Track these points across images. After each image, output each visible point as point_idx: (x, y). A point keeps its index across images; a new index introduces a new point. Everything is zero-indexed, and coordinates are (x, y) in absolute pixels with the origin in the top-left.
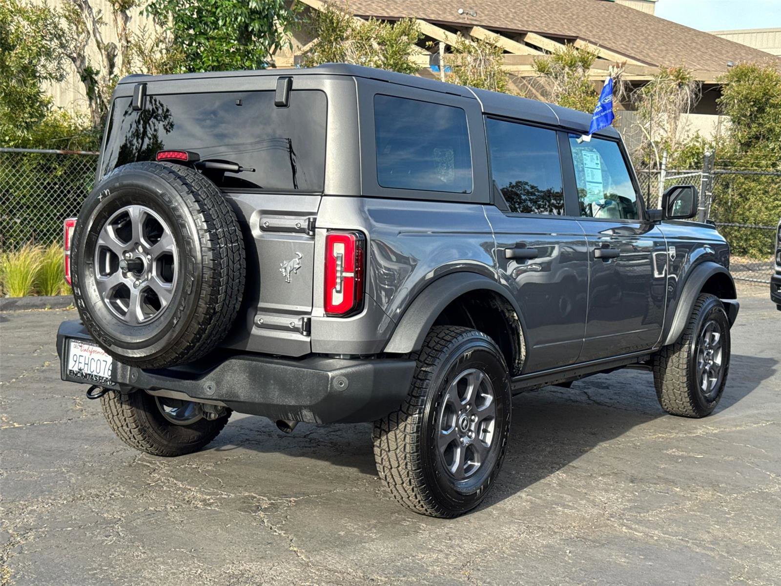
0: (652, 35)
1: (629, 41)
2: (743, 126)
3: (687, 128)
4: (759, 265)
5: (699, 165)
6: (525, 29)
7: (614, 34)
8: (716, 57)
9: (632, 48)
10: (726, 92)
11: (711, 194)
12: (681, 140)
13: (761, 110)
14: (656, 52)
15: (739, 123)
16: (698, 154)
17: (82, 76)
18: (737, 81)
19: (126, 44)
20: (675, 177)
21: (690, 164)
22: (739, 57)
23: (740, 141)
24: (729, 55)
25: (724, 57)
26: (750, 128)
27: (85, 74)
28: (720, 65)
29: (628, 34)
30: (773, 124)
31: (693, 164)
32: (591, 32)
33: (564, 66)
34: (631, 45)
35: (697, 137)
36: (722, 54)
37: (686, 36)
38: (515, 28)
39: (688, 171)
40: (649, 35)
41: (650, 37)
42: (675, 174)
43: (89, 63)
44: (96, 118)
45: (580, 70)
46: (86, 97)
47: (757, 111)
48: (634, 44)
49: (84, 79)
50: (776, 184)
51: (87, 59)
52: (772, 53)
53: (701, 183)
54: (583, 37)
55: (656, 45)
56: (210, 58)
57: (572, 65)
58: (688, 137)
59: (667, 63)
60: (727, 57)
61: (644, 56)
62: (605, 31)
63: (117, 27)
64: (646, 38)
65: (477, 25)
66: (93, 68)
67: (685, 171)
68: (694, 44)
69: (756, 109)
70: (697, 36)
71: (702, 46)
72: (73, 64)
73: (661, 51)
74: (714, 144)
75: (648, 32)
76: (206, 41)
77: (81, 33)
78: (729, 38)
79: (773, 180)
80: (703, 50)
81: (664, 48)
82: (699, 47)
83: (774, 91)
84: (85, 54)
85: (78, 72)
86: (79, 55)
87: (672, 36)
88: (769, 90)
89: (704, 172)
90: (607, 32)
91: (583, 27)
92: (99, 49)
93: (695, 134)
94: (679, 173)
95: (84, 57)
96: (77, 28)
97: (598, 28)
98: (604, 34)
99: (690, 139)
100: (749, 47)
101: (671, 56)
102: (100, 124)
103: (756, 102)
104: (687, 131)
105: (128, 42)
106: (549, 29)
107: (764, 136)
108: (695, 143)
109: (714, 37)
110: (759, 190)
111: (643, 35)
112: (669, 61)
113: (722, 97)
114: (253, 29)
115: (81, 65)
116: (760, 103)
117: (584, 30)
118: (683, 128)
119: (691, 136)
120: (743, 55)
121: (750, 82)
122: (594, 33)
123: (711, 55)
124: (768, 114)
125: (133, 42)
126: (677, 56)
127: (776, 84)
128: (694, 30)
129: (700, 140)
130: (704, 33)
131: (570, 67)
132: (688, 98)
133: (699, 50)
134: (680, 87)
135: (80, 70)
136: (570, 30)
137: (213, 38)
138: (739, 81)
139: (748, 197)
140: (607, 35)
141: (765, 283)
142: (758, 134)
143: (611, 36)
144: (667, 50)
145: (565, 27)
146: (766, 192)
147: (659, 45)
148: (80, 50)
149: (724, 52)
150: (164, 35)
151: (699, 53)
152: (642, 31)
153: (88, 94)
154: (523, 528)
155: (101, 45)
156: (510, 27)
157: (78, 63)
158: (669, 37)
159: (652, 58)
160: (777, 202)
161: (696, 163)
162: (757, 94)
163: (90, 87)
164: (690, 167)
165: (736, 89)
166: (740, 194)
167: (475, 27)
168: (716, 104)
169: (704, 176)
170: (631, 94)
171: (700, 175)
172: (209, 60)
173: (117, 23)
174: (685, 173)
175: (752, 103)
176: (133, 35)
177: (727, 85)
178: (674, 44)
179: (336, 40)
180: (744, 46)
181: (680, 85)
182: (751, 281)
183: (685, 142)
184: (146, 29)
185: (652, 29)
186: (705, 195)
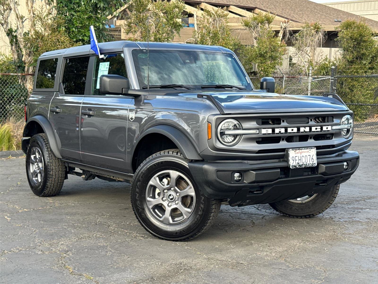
0: (294, 6)
1: (283, 10)
2: (350, 53)
3: (321, 54)
4: (360, 125)
5: (328, 73)
6: (228, 4)
7: (274, 6)
8: (328, 17)
9: (285, 13)
10: (340, 35)
11: (335, 88)
12: (318, 60)
13: (359, 44)
14: (297, 15)
15: (347, 51)
16: (327, 67)
17: (7, 33)
18: (346, 29)
19: (33, 15)
20: (316, 80)
21: (323, 73)
22: (339, 17)
23: (348, 61)
24: (335, 15)
25: (332, 17)
26: (353, 53)
27: (9, 32)
28: (330, 21)
29: (282, 6)
30: (365, 51)
31: (325, 73)
32: (262, 4)
33: (258, 23)
34: (284, 11)
35: (326, 59)
36: (331, 16)
37: (311, 6)
38: (223, 3)
39: (322, 77)
40: (292, 6)
41: (293, 7)
42: (316, 79)
43: (11, 26)
44: (15, 56)
45: (267, 25)
46: (10, 45)
47: (356, 44)
48: (286, 11)
49: (8, 35)
50: (367, 82)
51: (9, 24)
52: (356, 14)
53: (330, 82)
54: (259, 7)
55: (297, 11)
56: (78, 22)
57: (262, 22)
58: (322, 58)
59: (304, 20)
60: (333, 17)
61: (292, 17)
62: (269, 4)
63: (28, 6)
64: (291, 8)
65: (203, 2)
66: (13, 29)
67: (321, 77)
68: (316, 10)
69: (356, 43)
70: (316, 6)
71: (320, 11)
72: (2, 27)
73: (300, 14)
74: (335, 62)
75: (291, 4)
76: (75, 13)
77: (6, 10)
78: (333, 6)
79: (365, 80)
80: (321, 13)
81: (301, 13)
82: (318, 11)
83: (365, 34)
84: (8, 21)
85: (5, 31)
86: (5, 22)
87: (304, 6)
88: (362, 33)
89: (331, 77)
90: (271, 5)
91: (258, 2)
92: (18, 18)
93: (325, 57)
94: (318, 78)
95: (8, 23)
96: (4, 7)
97: (266, 3)
98: (269, 6)
99: (323, 60)
100: (344, 11)
101: (305, 17)
102: (17, 59)
103: (356, 39)
104: (321, 56)
105: (34, 14)
106: (241, 3)
107: (360, 58)
108: (326, 62)
109: (325, 6)
110: (359, 85)
111: (289, 6)
112: (305, 19)
113: (338, 38)
114: (100, 6)
115: (6, 27)
116: (358, 40)
117: (259, 4)
118: (319, 54)
119: (323, 58)
120: (341, 15)
121: (353, 29)
122: (264, 5)
123: (325, 16)
124: (362, 46)
125: (36, 14)
126: (308, 17)
127: (366, 30)
128: (315, 3)
129: (328, 60)
130: (320, 4)
131: (261, 23)
132: (321, 39)
133: (319, 13)
134: (316, 33)
135: (6, 30)
136: (252, 4)
137: (79, 11)
138: (347, 29)
139: (353, 90)
140: (270, 6)
141: (365, 133)
142: (357, 56)
143: (273, 6)
144: (302, 14)
145: (249, 2)
146: (362, 86)
147: (298, 11)
148: (6, 19)
149: (332, 14)
150: (52, 10)
151: (319, 15)
152: (288, 4)
153: (10, 42)
154: (300, 241)
155: (19, 16)
156: (220, 3)
157: (5, 26)
158: (303, 6)
159: (296, 18)
160: (368, 91)
161: (326, 72)
162: (356, 36)
163: (12, 39)
164: (324, 74)
165: (346, 33)
166: (349, 88)
167: (202, 3)
168: (335, 41)
169: (331, 79)
170: (292, 37)
171: (330, 78)
172: (77, 23)
173: (28, 4)
174: (321, 78)
175: (354, 40)
176: (37, 10)
177: (340, 31)
178: (305, 10)
179: (143, 11)
180: (341, 11)
181: (317, 32)
182: (358, 133)
183: (320, 61)
184: (43, 7)
185: (293, 2)
186: (333, 89)
